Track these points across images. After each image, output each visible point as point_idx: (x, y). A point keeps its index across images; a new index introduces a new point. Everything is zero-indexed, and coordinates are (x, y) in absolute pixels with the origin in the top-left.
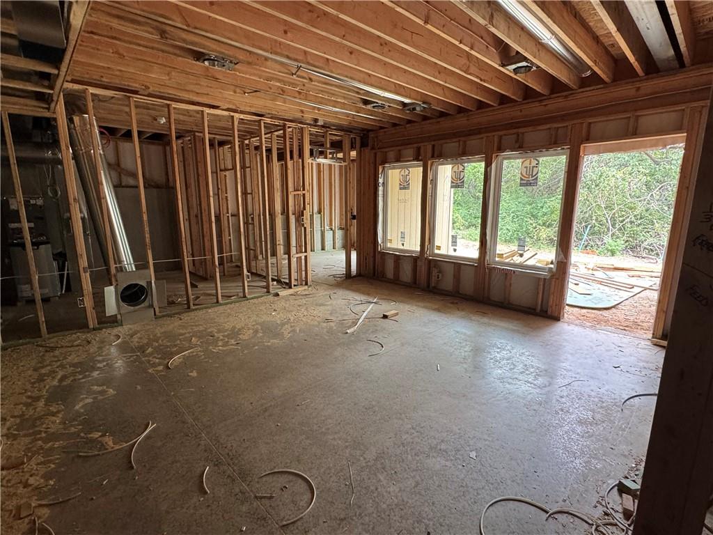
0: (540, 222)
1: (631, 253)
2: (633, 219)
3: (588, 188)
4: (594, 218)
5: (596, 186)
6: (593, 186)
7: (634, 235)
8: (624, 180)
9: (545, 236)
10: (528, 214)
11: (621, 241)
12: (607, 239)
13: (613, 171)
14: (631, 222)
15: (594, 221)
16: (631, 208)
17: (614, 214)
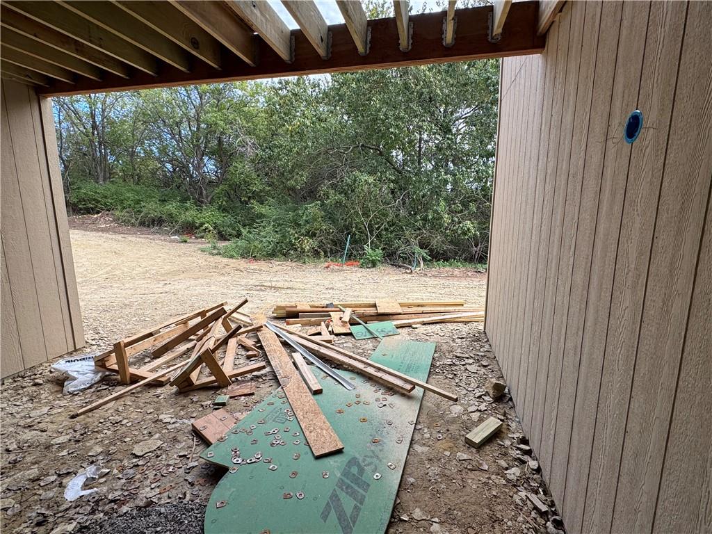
0: (303, 231)
1: (389, 261)
2: (387, 226)
3: (345, 194)
4: (354, 225)
5: (353, 191)
6: (350, 192)
7: (389, 243)
8: (375, 186)
9: (308, 247)
10: (292, 223)
11: (379, 251)
12: (368, 249)
13: (365, 177)
14: (386, 229)
15: (354, 229)
16: (384, 215)
17: (371, 221)
